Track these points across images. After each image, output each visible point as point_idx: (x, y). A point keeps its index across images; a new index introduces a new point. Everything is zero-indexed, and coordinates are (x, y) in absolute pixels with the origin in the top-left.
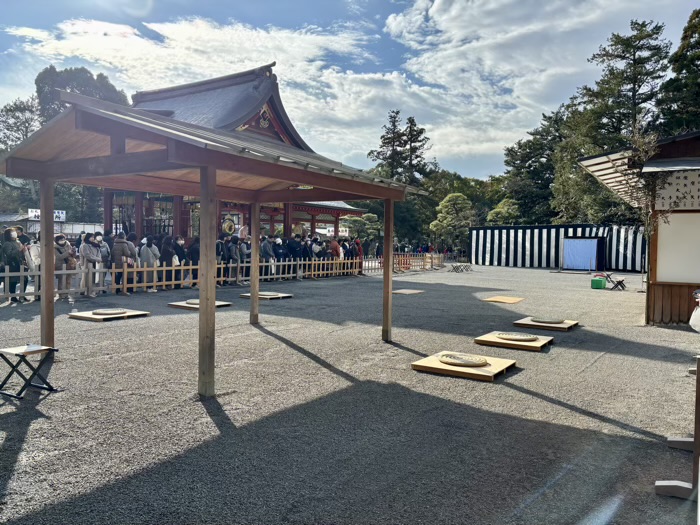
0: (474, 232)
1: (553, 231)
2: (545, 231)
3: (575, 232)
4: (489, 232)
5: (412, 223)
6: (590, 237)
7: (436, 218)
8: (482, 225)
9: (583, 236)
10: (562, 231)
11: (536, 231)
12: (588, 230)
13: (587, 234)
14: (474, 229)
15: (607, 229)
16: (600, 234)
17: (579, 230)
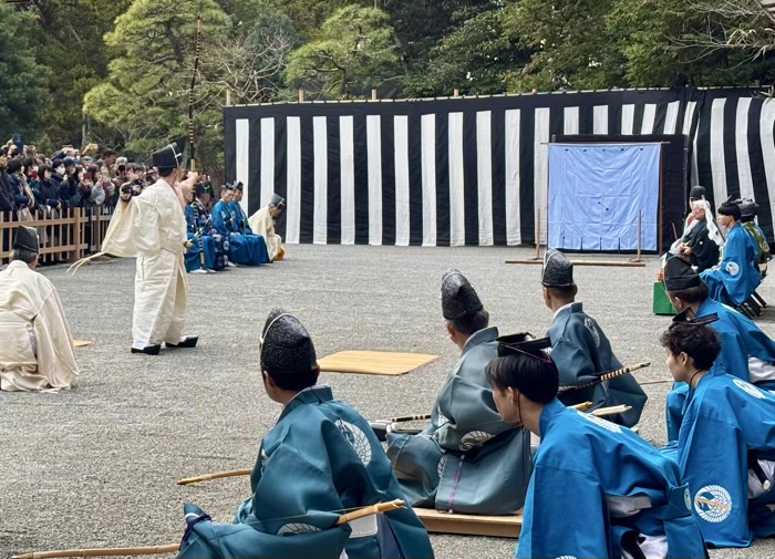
0: (242, 126)
1: (513, 118)
2: (484, 119)
3: (586, 121)
4: (294, 124)
5: (17, 94)
6: (637, 138)
7: (103, 74)
8: (267, 99)
9: (614, 135)
10: (542, 116)
11: (456, 120)
12: (628, 111)
13: (627, 129)
14: (242, 114)
15: (691, 107)
16: (669, 129)
17: (601, 114)
